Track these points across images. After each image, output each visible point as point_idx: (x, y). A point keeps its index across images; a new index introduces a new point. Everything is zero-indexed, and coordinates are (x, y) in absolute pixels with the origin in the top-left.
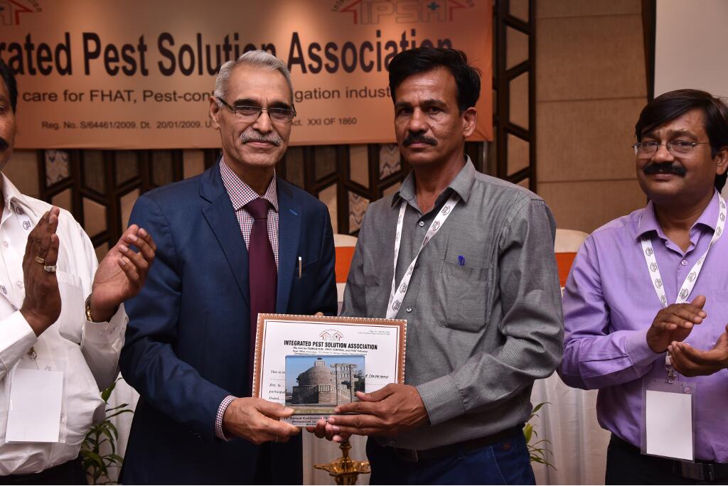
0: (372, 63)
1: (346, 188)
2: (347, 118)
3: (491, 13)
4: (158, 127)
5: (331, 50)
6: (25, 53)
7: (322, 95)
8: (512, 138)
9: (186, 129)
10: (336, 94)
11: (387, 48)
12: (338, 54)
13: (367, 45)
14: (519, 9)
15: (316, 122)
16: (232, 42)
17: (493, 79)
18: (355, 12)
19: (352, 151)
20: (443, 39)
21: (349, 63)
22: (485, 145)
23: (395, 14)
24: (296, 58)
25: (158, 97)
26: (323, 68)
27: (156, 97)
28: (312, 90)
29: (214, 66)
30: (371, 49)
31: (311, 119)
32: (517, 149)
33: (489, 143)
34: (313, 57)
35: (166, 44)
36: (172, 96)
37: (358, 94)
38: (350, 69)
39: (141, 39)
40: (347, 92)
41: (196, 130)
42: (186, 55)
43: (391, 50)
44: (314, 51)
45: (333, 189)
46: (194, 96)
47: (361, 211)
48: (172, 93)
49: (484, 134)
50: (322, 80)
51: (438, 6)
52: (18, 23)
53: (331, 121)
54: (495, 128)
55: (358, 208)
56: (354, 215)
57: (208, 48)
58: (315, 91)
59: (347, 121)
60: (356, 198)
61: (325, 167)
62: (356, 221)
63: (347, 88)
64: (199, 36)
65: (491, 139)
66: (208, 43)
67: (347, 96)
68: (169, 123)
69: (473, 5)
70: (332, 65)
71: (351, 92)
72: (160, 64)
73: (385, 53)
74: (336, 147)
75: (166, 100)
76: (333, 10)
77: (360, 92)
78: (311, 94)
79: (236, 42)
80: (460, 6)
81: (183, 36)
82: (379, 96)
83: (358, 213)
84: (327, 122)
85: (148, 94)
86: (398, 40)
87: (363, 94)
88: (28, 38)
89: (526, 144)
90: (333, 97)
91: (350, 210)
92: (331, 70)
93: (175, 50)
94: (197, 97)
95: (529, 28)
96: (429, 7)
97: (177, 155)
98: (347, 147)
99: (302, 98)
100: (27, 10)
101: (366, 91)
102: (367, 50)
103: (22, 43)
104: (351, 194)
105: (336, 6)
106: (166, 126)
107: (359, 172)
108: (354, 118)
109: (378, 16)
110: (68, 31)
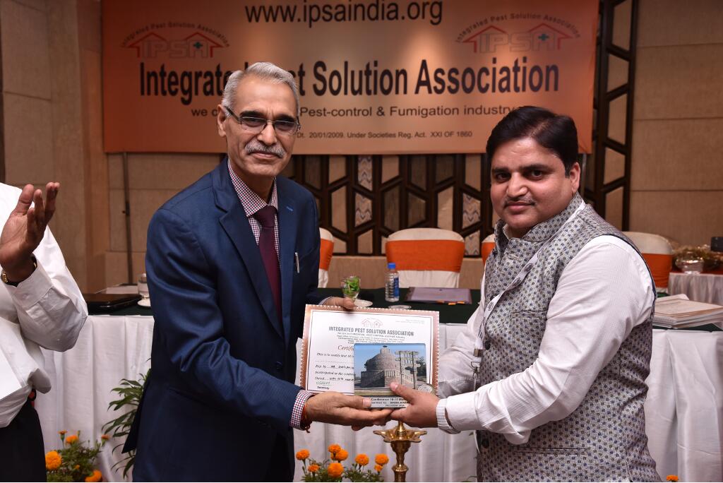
0: (488, 85)
1: (461, 191)
2: (464, 131)
3: (595, 43)
4: (310, 137)
5: (453, 75)
6: (215, 79)
7: (444, 112)
8: (609, 151)
9: (332, 139)
10: (456, 111)
11: (501, 72)
12: (459, 78)
13: (484, 70)
14: (621, 39)
15: (438, 134)
16: (372, 68)
17: (594, 100)
18: (475, 43)
19: (468, 160)
20: (551, 65)
21: (468, 85)
22: (585, 157)
23: (510, 44)
24: (424, 82)
25: (312, 113)
26: (446, 90)
27: (310, 113)
28: (436, 108)
29: (356, 88)
30: (488, 74)
31: (433, 131)
32: (614, 161)
33: (588, 156)
34: (438, 80)
35: (320, 70)
36: (323, 112)
37: (475, 111)
38: (468, 91)
39: (301, 67)
40: (465, 110)
41: (339, 139)
42: (335, 79)
43: (505, 74)
44: (439, 75)
45: (450, 191)
46: (339, 112)
47: (473, 210)
48: (322, 109)
49: (585, 148)
50: (445, 100)
51: (548, 37)
52: (212, 56)
53: (451, 134)
54: (595, 142)
55: (470, 207)
56: (467, 213)
57: (353, 73)
58: (438, 109)
59: (464, 134)
60: (469, 199)
61: (443, 173)
62: (469, 218)
63: (465, 106)
64: (346, 63)
65: (590, 151)
66: (353, 69)
67: (465, 113)
68: (319, 134)
69: (579, 36)
70: (453, 87)
71: (469, 109)
72: (315, 86)
73: (499, 77)
74: (454, 155)
75: (318, 115)
76: (457, 41)
77: (477, 109)
78: (435, 112)
79: (376, 68)
80: (567, 37)
81: (334, 64)
82: (493, 113)
83: (470, 212)
84: (447, 134)
85: (304, 110)
86: (511, 66)
87: (479, 111)
88: (218, 67)
89: (622, 157)
90: (453, 113)
91: (464, 209)
92: (452, 91)
93: (327, 75)
94: (342, 113)
95: (629, 56)
96: (539, 37)
97: (324, 160)
98: (463, 156)
99: (427, 114)
100: (219, 46)
101: (481, 109)
102: (484, 74)
103: (214, 71)
104: (465, 196)
105: (459, 38)
106: (316, 136)
107: (473, 177)
108: (470, 132)
109: (495, 46)
110: (247, 61)
